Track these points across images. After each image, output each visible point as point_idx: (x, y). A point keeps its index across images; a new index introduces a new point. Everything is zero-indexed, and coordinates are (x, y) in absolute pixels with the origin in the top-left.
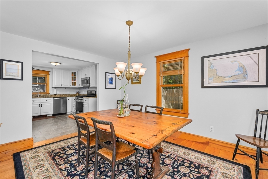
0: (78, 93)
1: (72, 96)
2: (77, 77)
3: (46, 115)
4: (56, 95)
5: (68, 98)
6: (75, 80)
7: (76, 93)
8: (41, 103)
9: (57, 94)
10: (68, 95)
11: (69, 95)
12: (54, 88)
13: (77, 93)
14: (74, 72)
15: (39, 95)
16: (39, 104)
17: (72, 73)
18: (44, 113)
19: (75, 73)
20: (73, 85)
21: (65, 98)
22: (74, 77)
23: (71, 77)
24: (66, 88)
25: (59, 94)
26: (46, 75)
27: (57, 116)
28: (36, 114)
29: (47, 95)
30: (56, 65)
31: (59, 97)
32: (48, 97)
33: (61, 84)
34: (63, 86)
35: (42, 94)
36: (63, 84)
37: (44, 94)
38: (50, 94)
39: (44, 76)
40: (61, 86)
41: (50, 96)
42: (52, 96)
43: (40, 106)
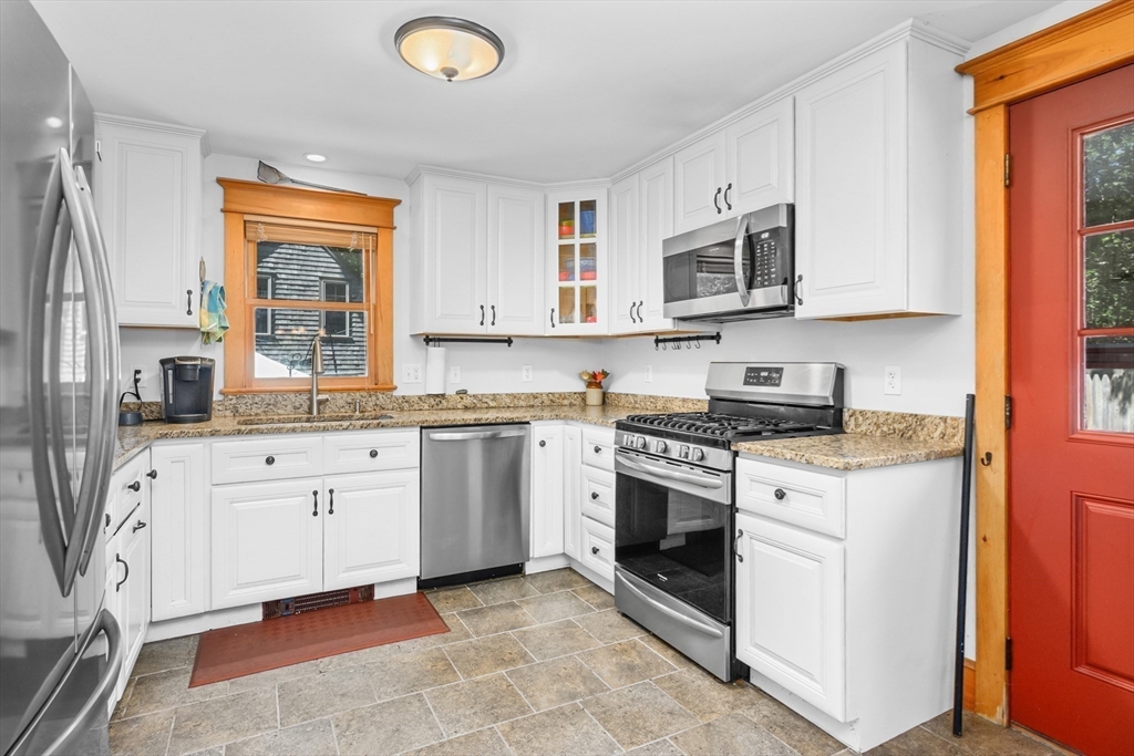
0: (599, 385)
1: (554, 405)
2: (600, 239)
3: (370, 588)
4: (443, 395)
5: (538, 430)
6: (589, 271)
7: (580, 387)
8: (331, 482)
9: (451, 392)
10: (528, 396)
11: (535, 397)
12: (428, 339)
13: (589, 385)
14: (577, 198)
15: (320, 403)
16: (315, 484)
17: (566, 210)
18: (349, 569)
19: (588, 206)
20: (566, 316)
21: (507, 432)
22: (577, 240)
23: (555, 242)
24: (509, 341)
25: (465, 392)
26: (374, 230)
27: (449, 593)
28: (284, 579)
29: (380, 396)
30: (453, 76)
31: (472, 422)
32: (383, 426)
33: (482, 307)
34: (493, 324)
35: (338, 395)
36: (493, 307)
37: (359, 390)
38: (395, 393)
39: (354, 236)
40: (482, 323)
41: (402, 410)
42: (416, 407)
43: (323, 504)
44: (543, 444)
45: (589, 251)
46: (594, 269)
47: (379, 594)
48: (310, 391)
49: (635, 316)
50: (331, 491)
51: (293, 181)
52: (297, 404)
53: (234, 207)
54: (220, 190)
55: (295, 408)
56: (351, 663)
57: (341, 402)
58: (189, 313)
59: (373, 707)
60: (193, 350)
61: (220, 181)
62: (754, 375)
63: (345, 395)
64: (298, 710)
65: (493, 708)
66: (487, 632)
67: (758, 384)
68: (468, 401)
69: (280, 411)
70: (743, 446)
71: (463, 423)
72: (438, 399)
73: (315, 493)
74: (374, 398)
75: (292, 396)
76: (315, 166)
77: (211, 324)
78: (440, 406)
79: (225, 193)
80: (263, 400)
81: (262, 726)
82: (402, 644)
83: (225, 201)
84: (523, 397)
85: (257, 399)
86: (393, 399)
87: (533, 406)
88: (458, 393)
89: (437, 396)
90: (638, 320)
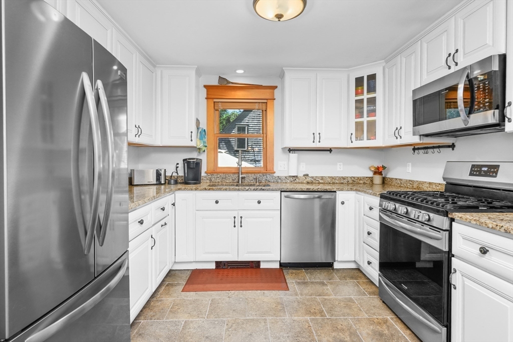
0: (380, 173)
1: (354, 184)
2: (379, 94)
3: (258, 263)
4: (297, 176)
5: (341, 196)
6: (372, 112)
7: (370, 174)
8: (241, 213)
9: (301, 175)
10: (340, 178)
11: (344, 178)
12: (290, 150)
13: (375, 173)
14: (365, 73)
15: (243, 178)
16: (235, 214)
17: (359, 81)
18: (248, 253)
19: (372, 78)
20: (359, 137)
21: (326, 196)
22: (365, 96)
23: (353, 98)
24: (330, 150)
25: (307, 175)
26: (265, 101)
27: (294, 271)
28: (222, 253)
29: (268, 176)
30: (281, 18)
31: (305, 190)
32: (263, 190)
33: (314, 134)
34: (319, 142)
35: (250, 175)
36: (319, 134)
37: (259, 173)
38: (275, 175)
39: (257, 104)
40: (314, 142)
41: (278, 183)
42: (284, 181)
43: (237, 222)
44: (343, 203)
45: (372, 101)
46: (374, 111)
47: (263, 266)
48: (239, 173)
49: (397, 135)
50: (241, 217)
51: (232, 83)
52: (234, 178)
53: (210, 96)
54: (205, 90)
55: (233, 180)
56: (242, 296)
57: (251, 178)
58: (192, 140)
59: (244, 320)
60: (194, 155)
61: (205, 86)
62: (476, 170)
63: (253, 175)
64: (215, 312)
65: (298, 336)
66: (306, 295)
67: (480, 175)
68: (309, 179)
69: (227, 181)
70: (457, 215)
71: (301, 190)
72: (294, 178)
73: (235, 217)
74: (265, 177)
75: (232, 175)
76: (240, 76)
77: (200, 145)
78: (295, 182)
79: (207, 91)
80: (221, 176)
81: (200, 316)
82: (265, 292)
83: (207, 94)
84: (337, 178)
85: (218, 176)
86: (274, 177)
87: (343, 183)
88: (304, 175)
89: (294, 176)
90: (399, 137)
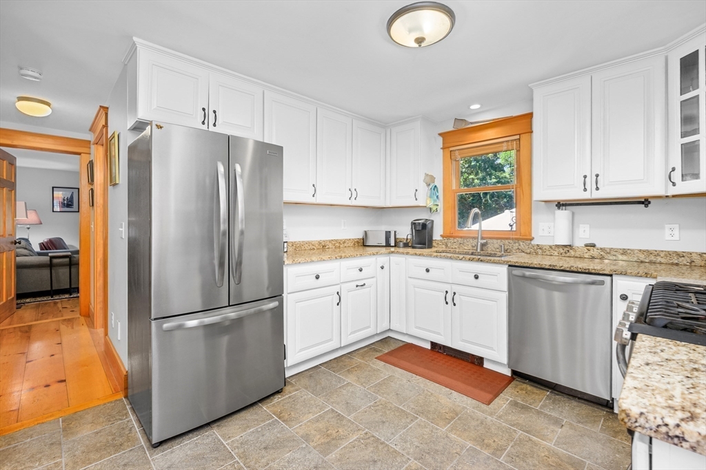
3: (481, 359)
4: (570, 246)
9: (579, 243)
10: (669, 254)
12: (560, 204)
15: (483, 244)
24: (645, 202)
25: (594, 246)
26: (517, 137)
29: (521, 243)
33: (585, 176)
34: (598, 189)
35: (495, 241)
36: (598, 175)
37: (507, 239)
38: (533, 242)
39: (505, 144)
40: (584, 190)
41: (537, 254)
42: (548, 253)
44: (623, 297)
47: (487, 365)
48: (478, 238)
51: (472, 123)
52: (473, 245)
53: (446, 145)
54: (440, 139)
55: (473, 247)
57: (496, 246)
58: (416, 199)
61: (440, 134)
63: (499, 241)
68: (594, 252)
69: (466, 248)
72: (566, 249)
74: (517, 244)
75: (471, 240)
76: (477, 112)
77: (431, 204)
78: (568, 254)
79: (443, 140)
80: (458, 241)
83: (443, 144)
84: (662, 255)
85: (455, 240)
86: (530, 246)
87: (677, 264)
88: (586, 245)
89: (566, 246)
